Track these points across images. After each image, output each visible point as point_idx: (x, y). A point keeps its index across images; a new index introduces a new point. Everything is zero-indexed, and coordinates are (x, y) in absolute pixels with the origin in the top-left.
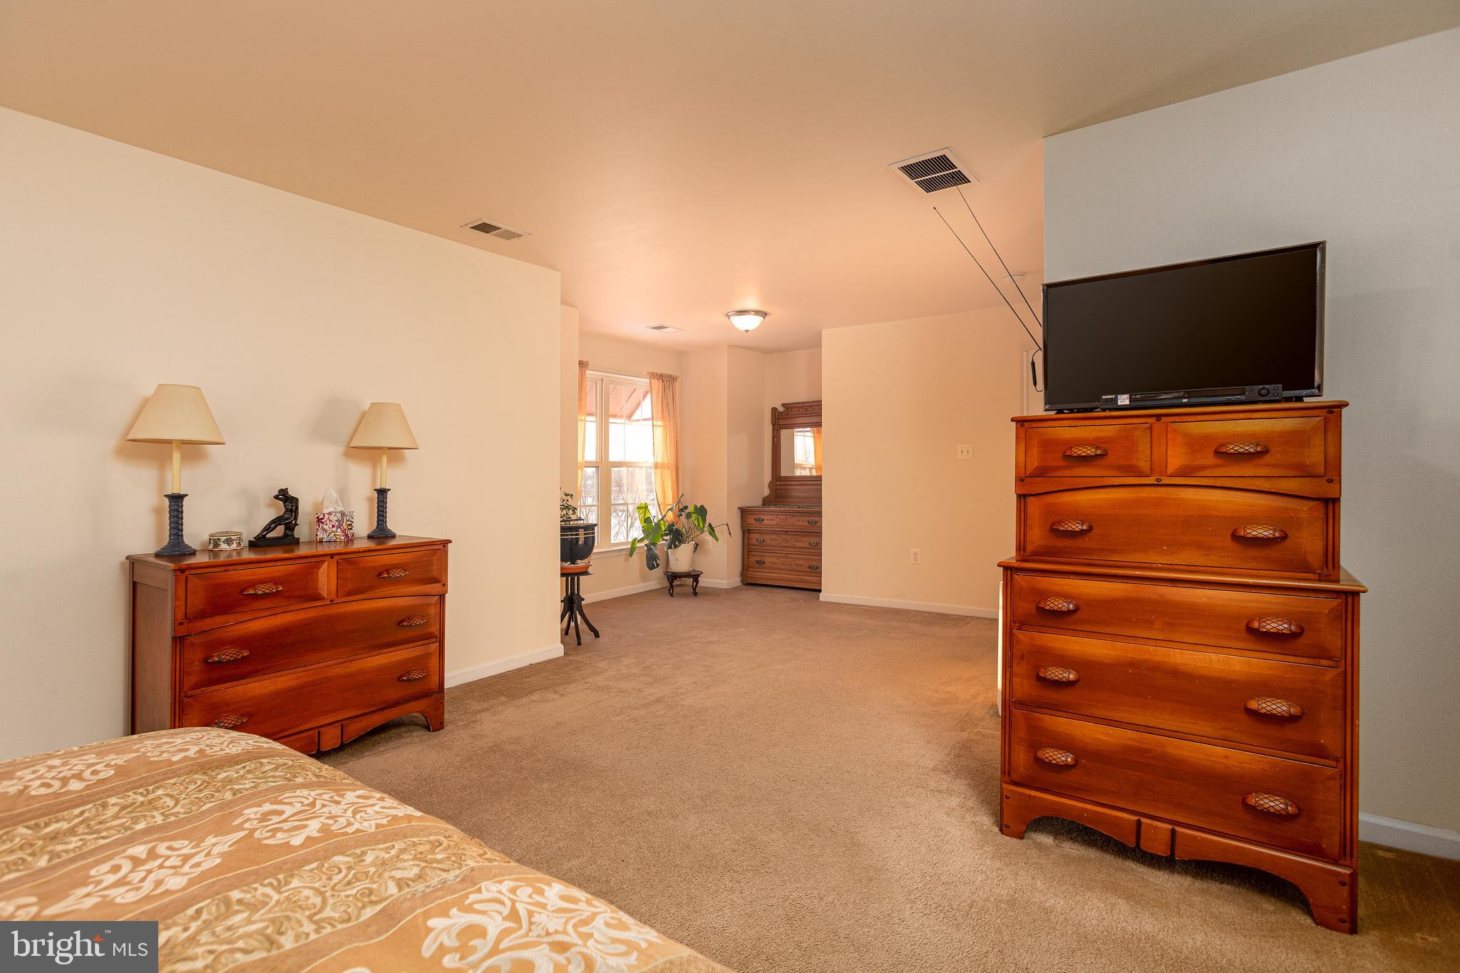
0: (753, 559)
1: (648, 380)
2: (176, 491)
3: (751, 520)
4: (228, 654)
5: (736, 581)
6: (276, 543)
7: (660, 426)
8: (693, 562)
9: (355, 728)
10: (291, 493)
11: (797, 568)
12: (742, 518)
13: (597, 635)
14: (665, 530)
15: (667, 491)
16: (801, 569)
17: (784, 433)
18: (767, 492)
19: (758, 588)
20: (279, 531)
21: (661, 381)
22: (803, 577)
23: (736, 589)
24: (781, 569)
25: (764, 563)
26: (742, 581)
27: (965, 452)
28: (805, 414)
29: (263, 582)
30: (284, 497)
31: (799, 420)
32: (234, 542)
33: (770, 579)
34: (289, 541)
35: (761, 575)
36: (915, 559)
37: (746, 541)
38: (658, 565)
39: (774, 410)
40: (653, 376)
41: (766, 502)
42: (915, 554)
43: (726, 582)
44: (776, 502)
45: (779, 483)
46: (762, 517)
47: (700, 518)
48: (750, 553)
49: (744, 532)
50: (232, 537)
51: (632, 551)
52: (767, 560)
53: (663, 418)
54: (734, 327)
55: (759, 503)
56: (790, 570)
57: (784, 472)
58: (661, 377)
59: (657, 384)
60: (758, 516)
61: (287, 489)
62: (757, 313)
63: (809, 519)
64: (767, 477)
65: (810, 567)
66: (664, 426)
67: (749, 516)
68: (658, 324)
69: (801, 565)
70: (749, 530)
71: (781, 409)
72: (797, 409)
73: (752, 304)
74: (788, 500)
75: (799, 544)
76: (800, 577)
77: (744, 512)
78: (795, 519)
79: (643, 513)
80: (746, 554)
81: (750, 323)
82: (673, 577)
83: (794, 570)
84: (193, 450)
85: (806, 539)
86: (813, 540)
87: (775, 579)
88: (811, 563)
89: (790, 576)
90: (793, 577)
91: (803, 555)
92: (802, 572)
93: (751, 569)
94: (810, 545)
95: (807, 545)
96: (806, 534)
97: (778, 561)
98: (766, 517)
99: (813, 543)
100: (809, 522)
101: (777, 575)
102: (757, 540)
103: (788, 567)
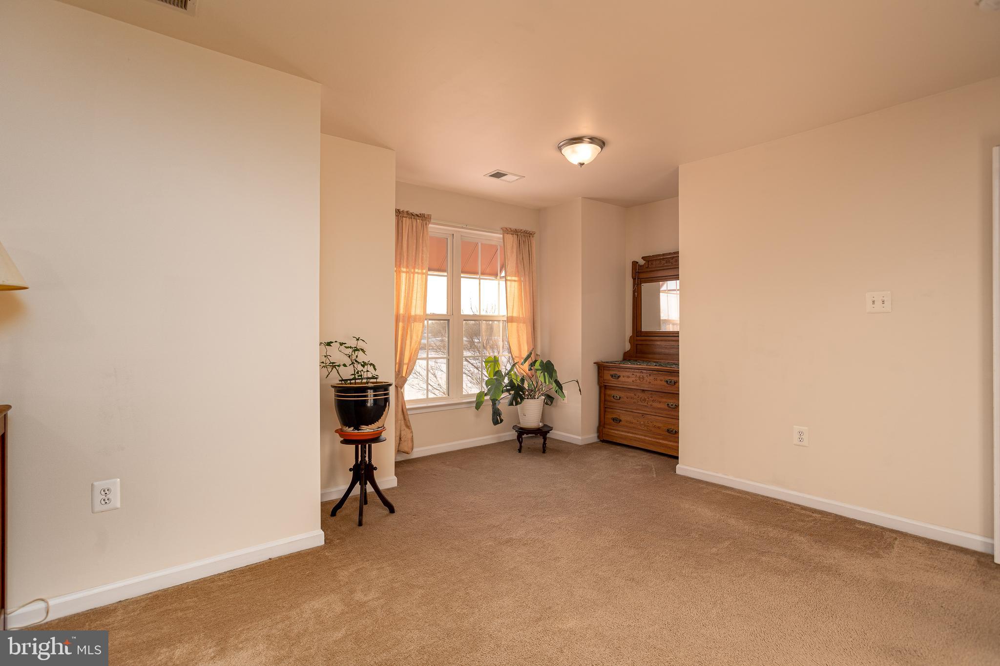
0: (609, 416)
1: (502, 236)
3: (607, 375)
5: (592, 437)
7: (515, 281)
8: (543, 418)
11: (653, 430)
12: (599, 373)
13: (392, 510)
14: (506, 386)
15: (522, 346)
16: (660, 431)
17: (645, 287)
18: (628, 347)
19: (614, 448)
21: (515, 236)
22: (661, 441)
23: (590, 446)
24: (638, 430)
25: (620, 421)
26: (599, 437)
28: (666, 266)
31: (660, 274)
33: (626, 438)
35: (618, 433)
36: (801, 440)
37: (603, 395)
38: (502, 421)
39: (635, 264)
40: (506, 231)
41: (627, 357)
42: (801, 433)
43: (580, 438)
44: (636, 357)
45: (638, 338)
46: (618, 373)
47: (546, 374)
48: (607, 410)
49: (600, 388)
51: (478, 405)
52: (623, 418)
53: (517, 274)
54: (569, 162)
56: (645, 431)
57: (645, 328)
58: (515, 232)
59: (511, 239)
60: (614, 372)
62: (593, 140)
63: (667, 378)
64: (629, 332)
65: (668, 430)
66: (520, 281)
67: (605, 371)
68: (493, 170)
69: (659, 428)
70: (605, 386)
71: (642, 262)
72: (658, 262)
73: (585, 129)
74: (650, 356)
75: (656, 405)
76: (658, 440)
77: (601, 368)
78: (652, 378)
79: (492, 367)
80: (602, 408)
81: (584, 153)
82: (522, 432)
83: (651, 432)
85: (664, 400)
86: (671, 402)
87: (631, 439)
88: (670, 427)
89: (647, 438)
90: (650, 439)
91: (661, 417)
92: (660, 435)
93: (608, 427)
94: (669, 407)
95: (665, 407)
96: (664, 394)
97: (634, 421)
98: (621, 374)
99: (672, 405)
100: (667, 382)
101: (634, 435)
102: (614, 396)
103: (646, 428)
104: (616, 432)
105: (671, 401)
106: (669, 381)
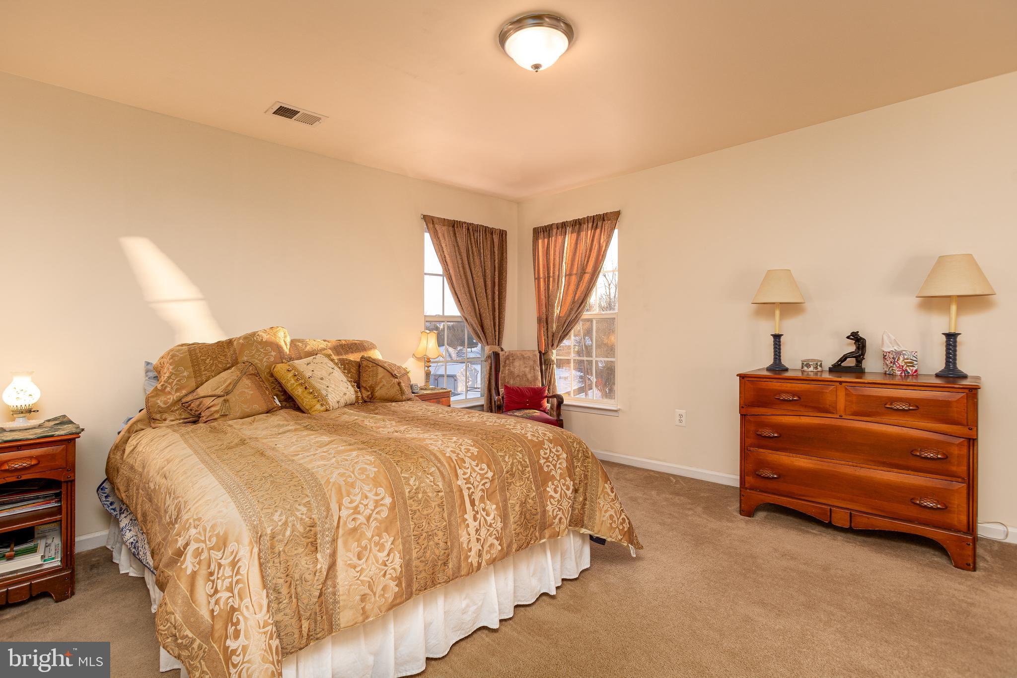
2: (777, 333)
4: (767, 432)
6: (848, 370)
9: (862, 522)
10: (861, 335)
20: (851, 362)
29: (787, 392)
30: (855, 337)
32: (812, 366)
34: (858, 370)
50: (810, 363)
61: (858, 332)
84: (790, 308)
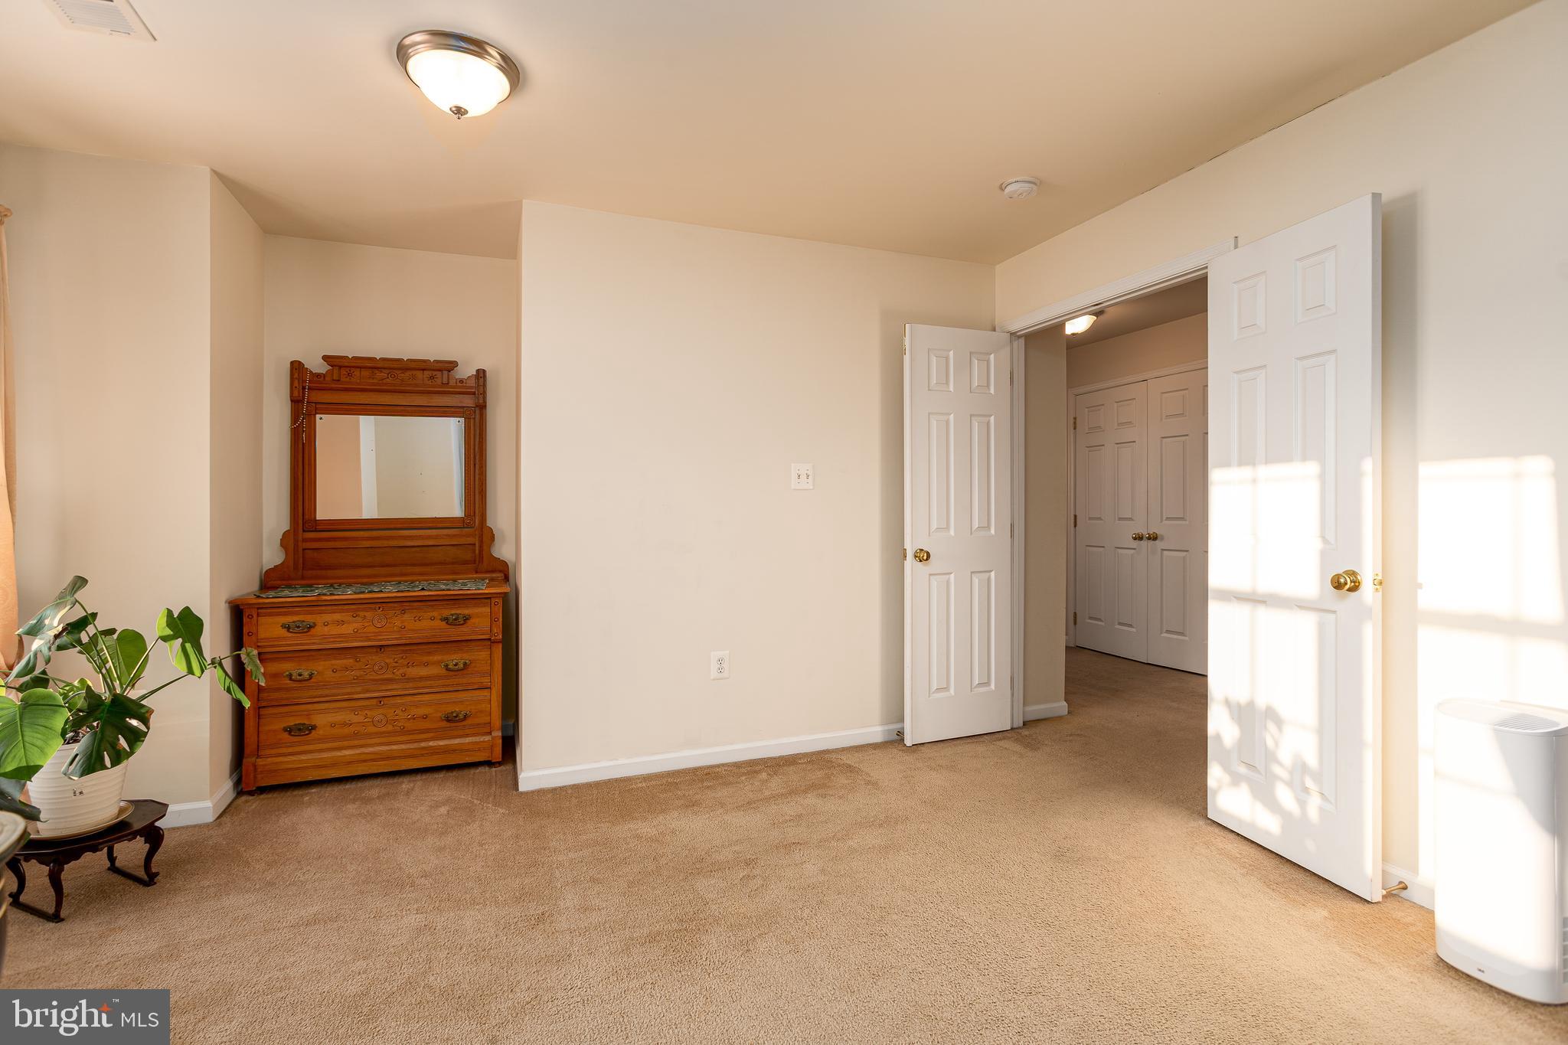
3: (270, 628)
5: (226, 791)
11: (409, 725)
16: (427, 725)
17: (324, 421)
19: (308, 796)
22: (431, 744)
23: (243, 817)
24: (370, 735)
25: (314, 727)
27: (803, 477)
31: (371, 398)
33: (334, 764)
35: (309, 758)
39: (297, 368)
41: (279, 581)
42: (720, 661)
43: (209, 804)
44: (303, 578)
45: (311, 535)
46: (309, 619)
47: (188, 646)
48: (263, 712)
52: (319, 720)
55: (255, 586)
56: (390, 733)
60: (295, 618)
63: (446, 613)
65: (447, 716)
67: (262, 620)
69: (425, 717)
71: (317, 367)
72: (365, 373)
75: (414, 672)
76: (423, 744)
77: (247, 610)
78: (403, 617)
83: (403, 731)
85: (436, 658)
86: (455, 659)
87: (350, 763)
88: (450, 709)
89: (394, 747)
90: (403, 747)
91: (426, 696)
92: (428, 731)
93: (268, 752)
94: (448, 669)
95: (444, 672)
96: (436, 646)
97: (355, 719)
98: (320, 619)
99: (456, 665)
100: (446, 619)
101: (358, 751)
102: (290, 676)
103: (390, 728)
104: (303, 757)
105: (454, 657)
106: (452, 618)
